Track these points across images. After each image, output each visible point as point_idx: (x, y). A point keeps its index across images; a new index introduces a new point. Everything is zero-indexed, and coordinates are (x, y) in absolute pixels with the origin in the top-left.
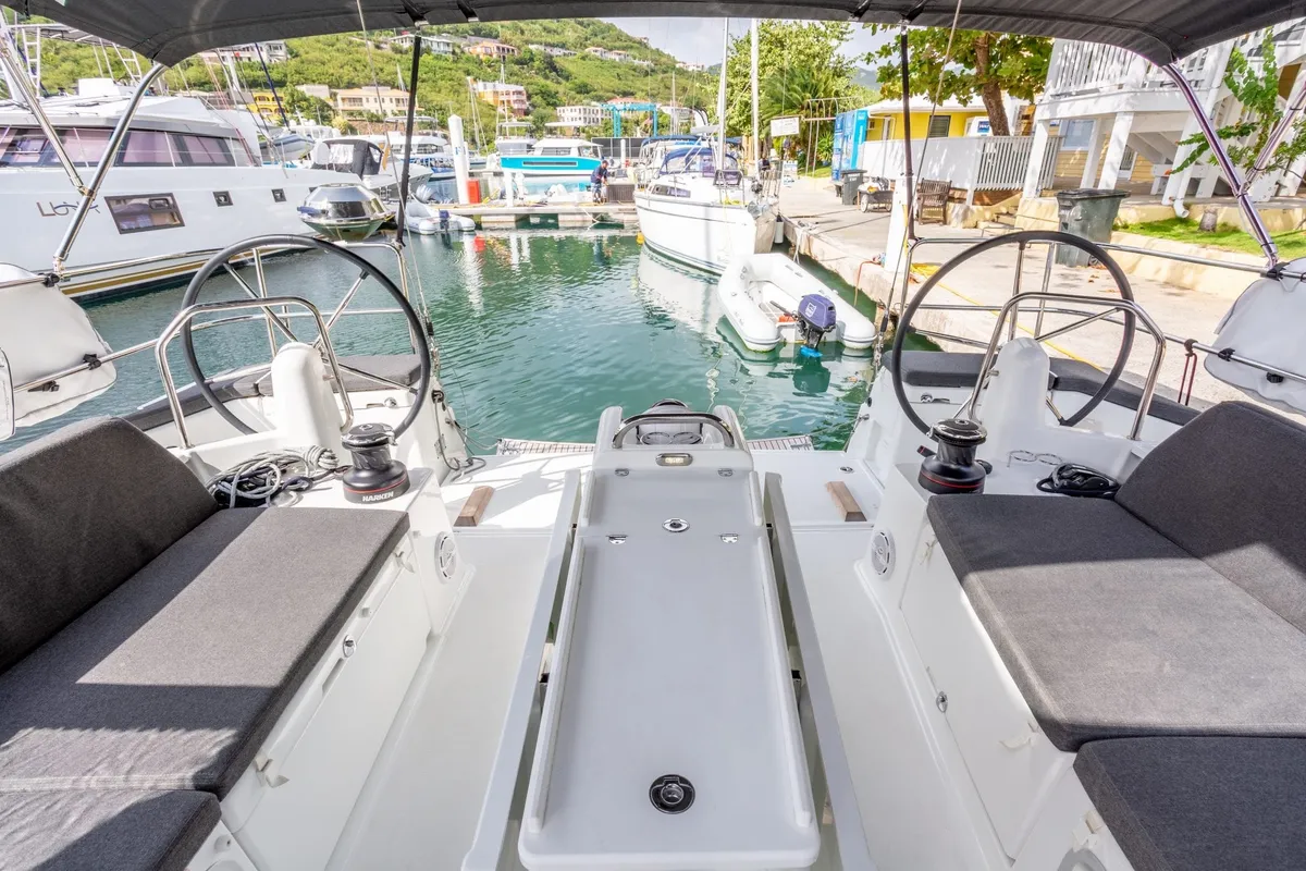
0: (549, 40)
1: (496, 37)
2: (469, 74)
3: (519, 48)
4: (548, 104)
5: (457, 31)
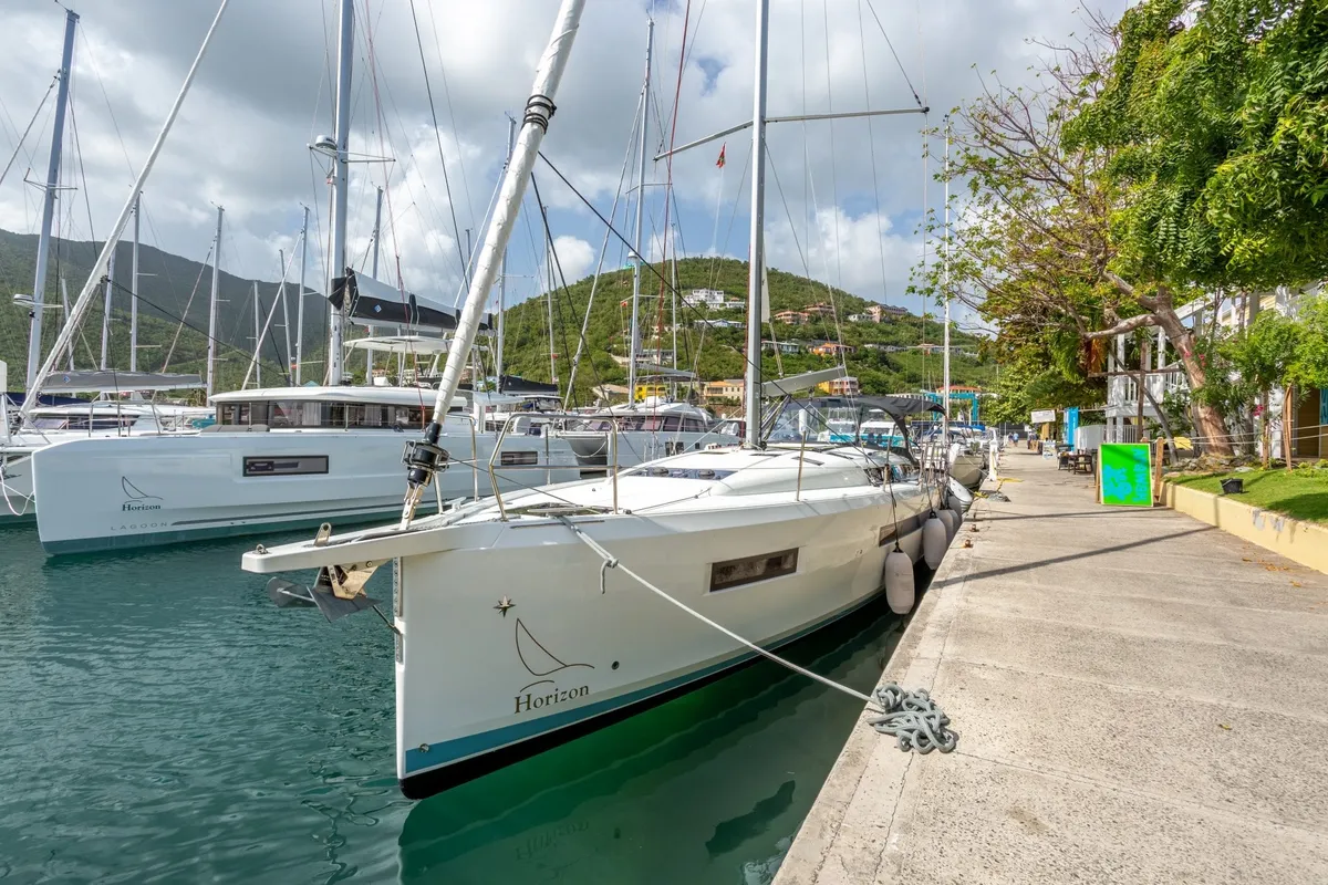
0: (884, 340)
1: (837, 339)
2: (803, 367)
3: (855, 347)
5: (804, 337)
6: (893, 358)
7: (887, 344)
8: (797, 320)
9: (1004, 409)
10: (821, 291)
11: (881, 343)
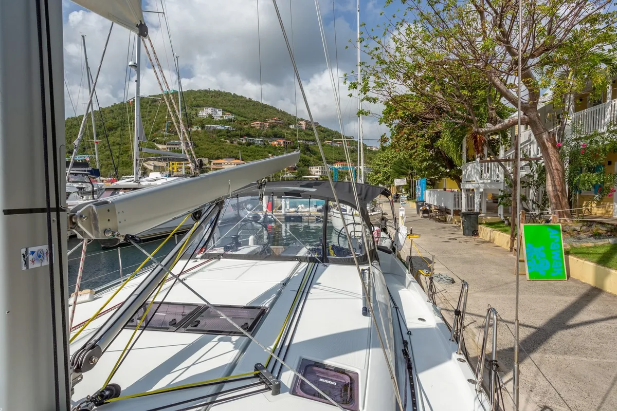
0: (308, 138)
1: (284, 137)
2: (270, 153)
3: (293, 142)
4: (305, 165)
5: (266, 136)
6: (312, 148)
7: (309, 141)
8: (262, 126)
9: (378, 178)
10: (275, 112)
11: (306, 140)
